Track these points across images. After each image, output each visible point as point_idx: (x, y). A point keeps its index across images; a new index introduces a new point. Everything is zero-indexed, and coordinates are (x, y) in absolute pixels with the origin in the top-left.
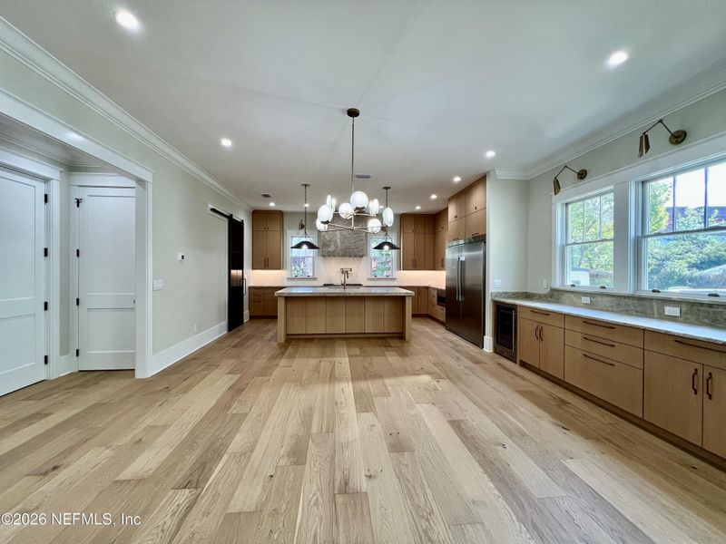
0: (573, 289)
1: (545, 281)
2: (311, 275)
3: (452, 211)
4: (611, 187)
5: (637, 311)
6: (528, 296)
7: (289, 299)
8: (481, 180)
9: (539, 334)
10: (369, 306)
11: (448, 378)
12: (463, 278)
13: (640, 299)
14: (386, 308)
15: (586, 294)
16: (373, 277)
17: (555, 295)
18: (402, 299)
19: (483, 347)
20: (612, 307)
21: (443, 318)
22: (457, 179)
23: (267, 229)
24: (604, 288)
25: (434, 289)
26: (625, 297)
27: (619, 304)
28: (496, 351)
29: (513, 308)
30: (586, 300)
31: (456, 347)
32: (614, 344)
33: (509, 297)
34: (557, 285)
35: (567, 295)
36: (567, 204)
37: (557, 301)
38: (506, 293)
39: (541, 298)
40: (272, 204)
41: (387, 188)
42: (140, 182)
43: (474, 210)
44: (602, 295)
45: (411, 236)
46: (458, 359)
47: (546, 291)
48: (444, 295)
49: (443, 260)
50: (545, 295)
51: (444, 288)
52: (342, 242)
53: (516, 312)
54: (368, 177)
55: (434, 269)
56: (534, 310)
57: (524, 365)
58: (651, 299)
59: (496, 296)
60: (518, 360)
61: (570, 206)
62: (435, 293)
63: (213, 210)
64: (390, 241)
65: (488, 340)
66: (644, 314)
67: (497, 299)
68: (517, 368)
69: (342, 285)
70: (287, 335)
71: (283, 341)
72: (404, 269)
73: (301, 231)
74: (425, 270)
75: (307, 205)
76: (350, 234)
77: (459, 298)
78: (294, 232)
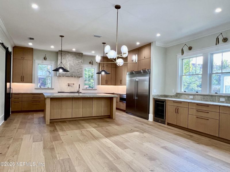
0: (185, 93)
1: (173, 90)
2: (50, 87)
4: (202, 54)
5: (210, 100)
8: (149, 45)
9: (177, 111)
10: (95, 102)
11: (145, 132)
13: (212, 96)
14: (103, 103)
15: (191, 95)
17: (178, 95)
18: (111, 99)
19: (148, 119)
20: (201, 99)
21: (124, 108)
22: (138, 43)
23: (23, 58)
24: (198, 92)
25: (118, 94)
26: (206, 95)
27: (204, 98)
28: (155, 120)
29: (163, 102)
30: (191, 97)
31: (136, 120)
32: (208, 112)
34: (179, 92)
35: (183, 95)
36: (183, 59)
37: (179, 98)
40: (30, 44)
41: (104, 43)
43: (144, 58)
44: (198, 95)
46: (142, 125)
48: (125, 97)
49: (121, 80)
51: (125, 94)
53: (166, 103)
54: (99, 37)
55: (115, 85)
56: (174, 102)
57: (169, 124)
58: (215, 96)
59: (155, 96)
60: (166, 123)
61: (184, 60)
62: (119, 97)
63: (1, 44)
64: (104, 70)
65: (151, 116)
66: (213, 101)
67: (156, 98)
68: (166, 126)
69: (78, 92)
70: (50, 120)
71: (49, 123)
72: (101, 85)
73: (44, 61)
74: (111, 85)
75: (52, 47)
76: (75, 65)
77: (135, 98)
78: (40, 61)
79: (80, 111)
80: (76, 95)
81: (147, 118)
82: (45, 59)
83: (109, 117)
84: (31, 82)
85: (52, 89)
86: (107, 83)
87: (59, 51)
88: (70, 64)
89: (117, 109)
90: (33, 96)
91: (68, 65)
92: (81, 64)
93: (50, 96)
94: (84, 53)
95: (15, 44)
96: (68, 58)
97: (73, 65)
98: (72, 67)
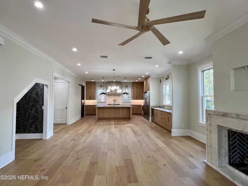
2: (104, 102)
3: (145, 83)
6: (160, 107)
7: (99, 108)
8: (148, 77)
9: (157, 115)
10: (121, 110)
11: (136, 125)
14: (125, 110)
16: (124, 102)
18: (129, 108)
21: (143, 114)
22: (143, 76)
23: (91, 87)
28: (152, 121)
30: (167, 107)
37: (164, 108)
38: (154, 106)
40: (93, 81)
41: (125, 78)
42: (69, 82)
43: (148, 84)
45: (135, 89)
47: (162, 106)
51: (143, 105)
53: (154, 110)
55: (143, 99)
56: (157, 110)
57: (155, 123)
59: (152, 107)
63: (79, 85)
65: (150, 118)
71: (97, 119)
72: (133, 99)
73: (101, 88)
74: (140, 99)
75: (103, 81)
77: (145, 108)
78: (99, 88)
79: (113, 114)
80: (113, 106)
81: (149, 120)
82: (101, 86)
84: (95, 100)
87: (108, 82)
89: (133, 114)
94: (121, 81)
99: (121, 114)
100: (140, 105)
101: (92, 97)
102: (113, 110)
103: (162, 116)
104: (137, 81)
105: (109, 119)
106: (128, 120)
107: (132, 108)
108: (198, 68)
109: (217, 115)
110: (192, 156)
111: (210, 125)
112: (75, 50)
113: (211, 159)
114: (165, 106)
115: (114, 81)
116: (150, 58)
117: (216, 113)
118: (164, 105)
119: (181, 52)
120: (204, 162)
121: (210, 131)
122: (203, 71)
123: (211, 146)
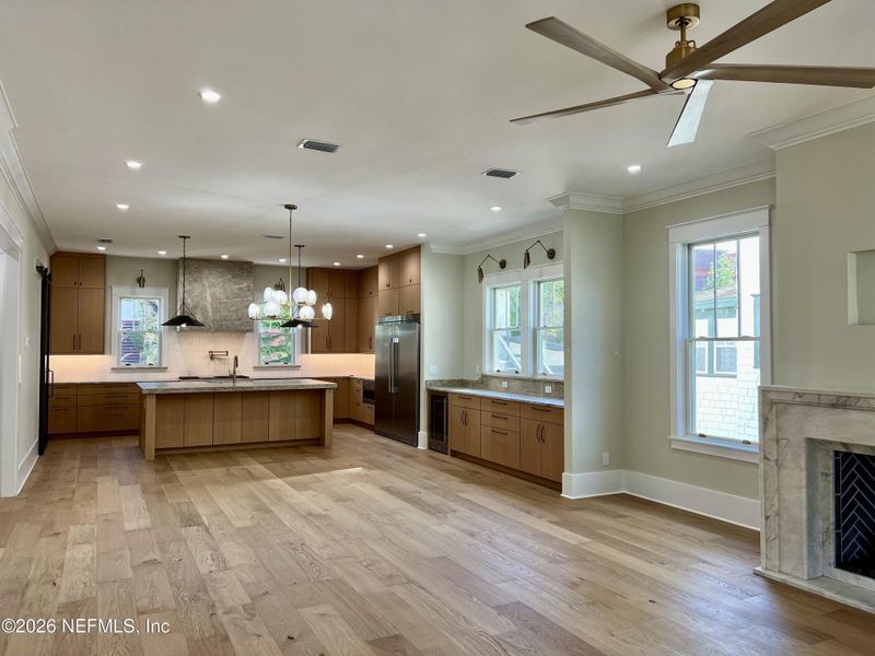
0: (498, 374)
1: (477, 368)
2: (156, 363)
3: (383, 277)
6: (463, 383)
8: (416, 250)
9: (465, 419)
10: (275, 404)
12: (396, 364)
13: (535, 381)
14: (298, 405)
15: (505, 379)
16: (263, 364)
17: (484, 381)
19: (417, 445)
21: (370, 420)
22: (389, 246)
23: (78, 285)
24: (518, 372)
25: (359, 380)
28: (431, 446)
29: (444, 396)
30: (505, 384)
31: (388, 448)
32: (508, 417)
33: (444, 386)
34: (487, 371)
35: (493, 380)
36: (494, 289)
37: (486, 387)
38: (441, 381)
39: (473, 385)
41: (299, 246)
43: (409, 283)
44: (517, 379)
46: (389, 456)
47: (476, 378)
48: (373, 388)
49: (371, 339)
50: (477, 382)
51: (373, 378)
52: (216, 310)
53: (447, 399)
54: (280, 237)
55: (357, 352)
56: (462, 396)
57: (455, 454)
58: (541, 381)
59: (431, 385)
60: (449, 451)
61: (496, 292)
62: (360, 386)
63: (38, 268)
65: (423, 435)
66: (536, 394)
67: (431, 388)
68: (448, 458)
69: (232, 377)
70: (156, 450)
71: (153, 457)
72: (312, 352)
73: (138, 290)
74: (344, 351)
75: (162, 253)
76: (228, 298)
77: (392, 390)
78: (126, 290)
79: (235, 429)
80: (228, 384)
81: (415, 443)
82: (141, 282)
83: (315, 443)
84: (103, 353)
85: (163, 369)
86: (330, 348)
88: (213, 295)
89: (337, 421)
90: (107, 390)
91: (209, 299)
92: (248, 293)
93: (155, 390)
94: (257, 261)
95: (56, 247)
96: (207, 278)
97: (221, 296)
98: (220, 303)
99: (277, 423)
100: (348, 378)
101: (89, 341)
102: (236, 405)
103: (500, 423)
104: (337, 264)
105: (221, 452)
106: (315, 449)
107: (336, 391)
108: (671, 232)
109: (808, 404)
110: (704, 562)
111: (778, 441)
112: (210, 96)
113: (780, 560)
114: (496, 381)
115: (225, 257)
116: (507, 175)
117: (807, 399)
118: (484, 376)
119: (634, 169)
120: (757, 574)
121: (777, 460)
122: (690, 246)
123: (778, 514)
